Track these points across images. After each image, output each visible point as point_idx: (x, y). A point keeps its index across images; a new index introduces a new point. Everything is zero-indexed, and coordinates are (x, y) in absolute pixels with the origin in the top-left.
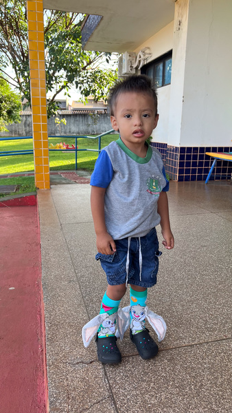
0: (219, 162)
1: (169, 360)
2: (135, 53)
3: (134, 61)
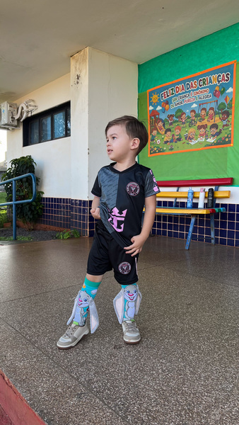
2: (16, 104)
3: (15, 112)
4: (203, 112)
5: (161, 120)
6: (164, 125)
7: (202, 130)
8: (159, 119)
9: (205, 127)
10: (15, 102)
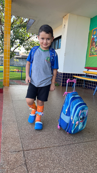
0: (78, 80)
1: (50, 151)
5: (95, 42)
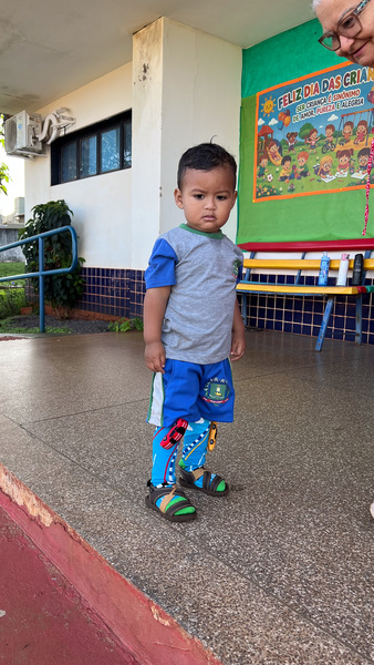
2: (40, 116)
3: (39, 129)
4: (348, 129)
5: (276, 142)
6: (280, 150)
7: (345, 158)
8: (272, 139)
9: (349, 153)
10: (38, 112)
